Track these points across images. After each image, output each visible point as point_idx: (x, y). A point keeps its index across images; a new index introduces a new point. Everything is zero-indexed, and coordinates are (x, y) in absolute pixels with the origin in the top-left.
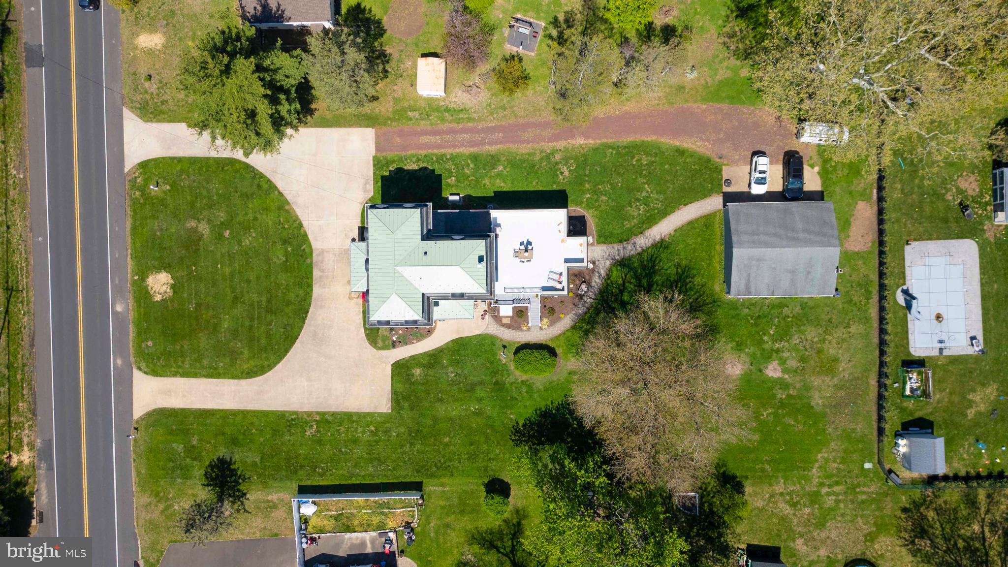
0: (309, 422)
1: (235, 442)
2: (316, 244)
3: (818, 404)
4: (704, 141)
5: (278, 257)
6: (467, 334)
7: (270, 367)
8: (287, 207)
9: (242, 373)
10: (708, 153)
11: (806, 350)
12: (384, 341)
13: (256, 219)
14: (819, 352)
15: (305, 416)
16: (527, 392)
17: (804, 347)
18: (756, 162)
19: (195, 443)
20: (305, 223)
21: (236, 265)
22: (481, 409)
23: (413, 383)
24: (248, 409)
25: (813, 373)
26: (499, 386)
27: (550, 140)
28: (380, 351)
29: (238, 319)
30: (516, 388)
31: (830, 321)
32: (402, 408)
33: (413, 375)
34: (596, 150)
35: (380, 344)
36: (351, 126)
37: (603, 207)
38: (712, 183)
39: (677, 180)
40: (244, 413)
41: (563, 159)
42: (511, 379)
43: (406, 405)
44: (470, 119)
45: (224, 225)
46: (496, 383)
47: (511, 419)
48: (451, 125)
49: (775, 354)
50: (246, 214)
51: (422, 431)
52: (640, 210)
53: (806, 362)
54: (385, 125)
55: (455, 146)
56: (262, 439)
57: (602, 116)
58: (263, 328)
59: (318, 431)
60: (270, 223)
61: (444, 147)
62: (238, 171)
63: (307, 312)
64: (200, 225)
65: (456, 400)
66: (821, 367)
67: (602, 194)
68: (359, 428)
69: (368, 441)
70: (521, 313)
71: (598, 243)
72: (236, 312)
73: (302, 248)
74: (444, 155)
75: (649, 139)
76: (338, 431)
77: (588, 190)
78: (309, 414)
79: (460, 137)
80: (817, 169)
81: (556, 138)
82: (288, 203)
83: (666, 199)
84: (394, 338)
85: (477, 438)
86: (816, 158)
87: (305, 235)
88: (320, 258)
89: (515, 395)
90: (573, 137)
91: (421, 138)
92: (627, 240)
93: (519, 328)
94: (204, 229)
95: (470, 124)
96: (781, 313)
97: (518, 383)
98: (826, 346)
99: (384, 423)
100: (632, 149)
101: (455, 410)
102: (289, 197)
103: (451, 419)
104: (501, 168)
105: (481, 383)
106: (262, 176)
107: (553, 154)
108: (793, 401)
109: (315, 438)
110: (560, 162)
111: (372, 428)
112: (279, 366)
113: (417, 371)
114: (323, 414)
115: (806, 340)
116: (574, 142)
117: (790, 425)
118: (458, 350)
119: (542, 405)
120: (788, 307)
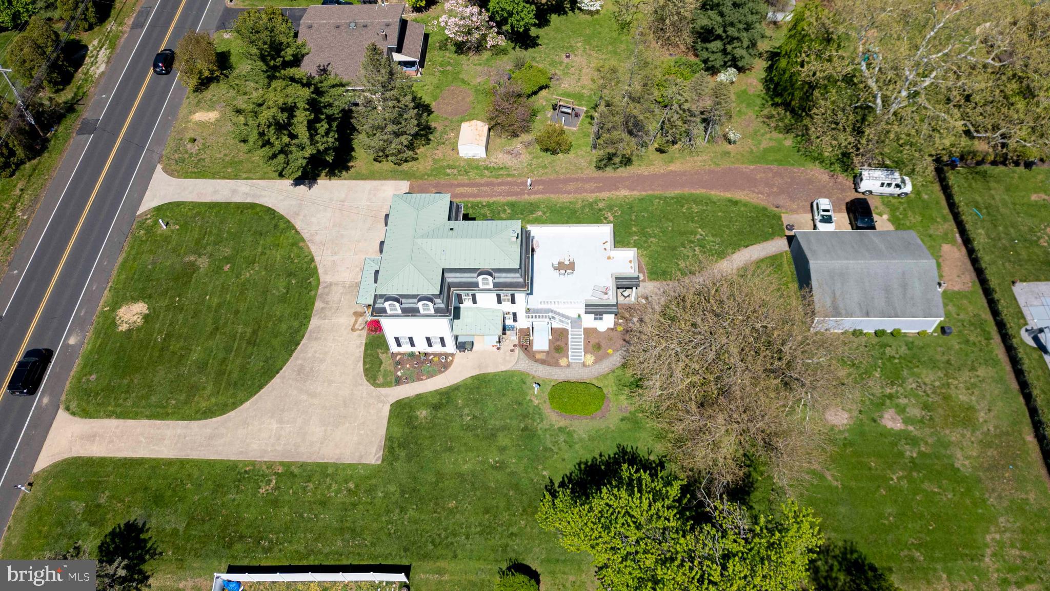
0: (267, 476)
1: (158, 500)
2: (325, 277)
3: (964, 465)
4: (757, 193)
5: (278, 289)
6: (491, 370)
7: (235, 406)
8: (301, 244)
9: (197, 412)
10: (763, 204)
11: (928, 395)
12: (385, 376)
13: (263, 254)
14: (946, 398)
15: (264, 467)
16: (565, 441)
17: (925, 392)
18: (817, 204)
19: (102, 501)
20: (317, 259)
21: (228, 296)
22: (503, 462)
23: (416, 427)
24: (190, 457)
25: (946, 424)
26: (528, 434)
27: (592, 192)
28: (378, 389)
29: (211, 351)
30: (551, 435)
31: (948, 362)
32: (396, 459)
33: (417, 417)
34: (641, 200)
35: (381, 380)
36: (385, 179)
37: (653, 248)
38: (772, 228)
39: (733, 225)
40: (182, 463)
41: (607, 207)
42: (545, 425)
43: (403, 454)
44: (509, 175)
45: (228, 259)
46: (525, 429)
47: (544, 477)
48: (490, 180)
49: (888, 401)
50: (255, 249)
51: (419, 490)
52: (695, 250)
53: (932, 410)
54: (421, 179)
55: (492, 196)
56: (196, 498)
57: (646, 173)
58: (239, 361)
59: (277, 488)
60: (279, 256)
61: (479, 196)
62: (257, 213)
63: (298, 344)
64: (200, 260)
65: (471, 450)
66: (954, 417)
67: (651, 237)
68: (333, 485)
69: (343, 503)
70: (559, 339)
71: (650, 280)
72: (211, 343)
73: (309, 281)
74: (481, 203)
75: (698, 192)
76: (304, 488)
77: (635, 232)
78: (270, 465)
79: (498, 189)
80: (885, 217)
81: (600, 190)
82: (303, 240)
83: (723, 242)
84: (399, 374)
85: (494, 502)
86: (882, 207)
87: (315, 269)
88: (327, 290)
89: (550, 446)
90: (617, 189)
91: (458, 189)
93: (557, 364)
94: (203, 263)
95: (509, 179)
96: (884, 353)
97: (554, 430)
98: (953, 392)
99: (368, 478)
100: (680, 200)
101: (468, 464)
102: (305, 235)
103: (461, 475)
104: (540, 213)
105: (505, 428)
106: (282, 217)
107: (596, 202)
108: (928, 461)
109: (270, 497)
110: (604, 210)
111: (351, 485)
112: (247, 404)
113: (423, 413)
114: (288, 465)
115: (925, 384)
116: (618, 193)
117: (935, 493)
118: (478, 388)
119: (588, 457)
120: (890, 346)
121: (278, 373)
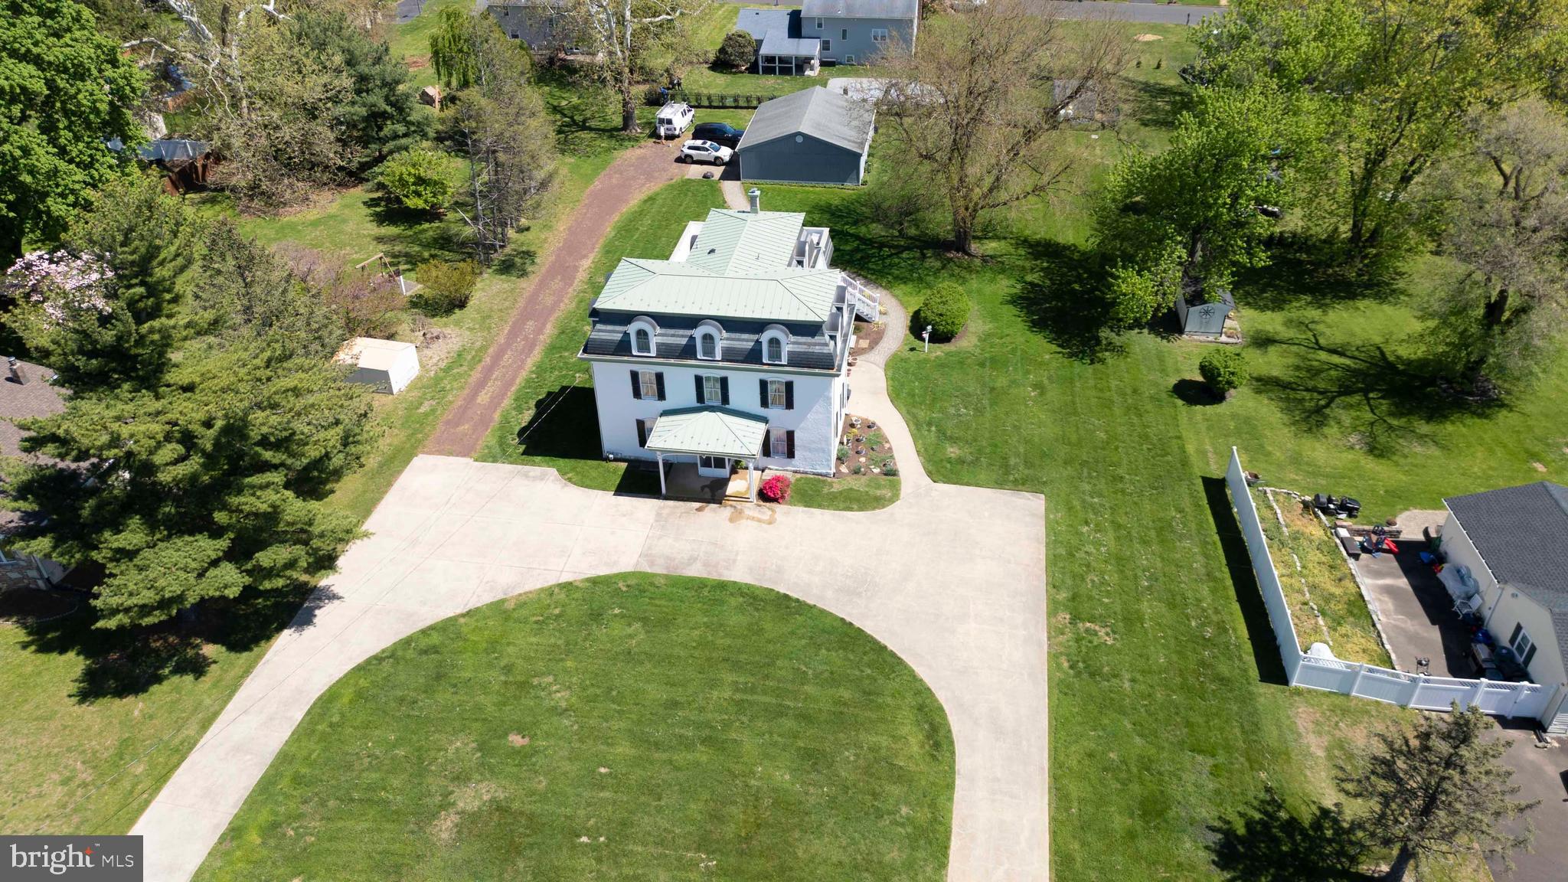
0: (1078, 634)
4: (643, 186)
5: (630, 633)
8: (510, 605)
10: (662, 185)
12: (879, 485)
13: (508, 669)
15: (1061, 638)
16: (999, 339)
20: (566, 578)
22: (1033, 387)
23: (978, 457)
28: (903, 495)
29: (775, 744)
30: (991, 347)
32: (1034, 478)
33: (960, 456)
38: (703, 185)
43: (1026, 472)
44: (481, 350)
48: (479, 368)
50: (485, 688)
54: (421, 441)
55: (520, 368)
56: (1138, 740)
58: (810, 690)
59: (1100, 620)
60: (534, 640)
64: (461, 804)
65: (1015, 411)
68: (1086, 551)
69: (1116, 540)
72: (749, 744)
73: (624, 589)
74: (529, 379)
75: (618, 218)
76: (1095, 586)
78: (1054, 632)
79: (507, 361)
82: (503, 601)
84: (877, 471)
87: (595, 581)
88: (660, 560)
91: (480, 400)
93: (880, 333)
95: (490, 350)
97: (982, 345)
99: (1069, 509)
100: (625, 229)
101: (1037, 414)
102: (484, 598)
103: (1055, 423)
105: (980, 379)
109: (1120, 629)
111: (1084, 530)
112: (921, 672)
113: (953, 451)
114: (1053, 608)
118: (913, 395)
119: (1022, 325)
121: (851, 624)
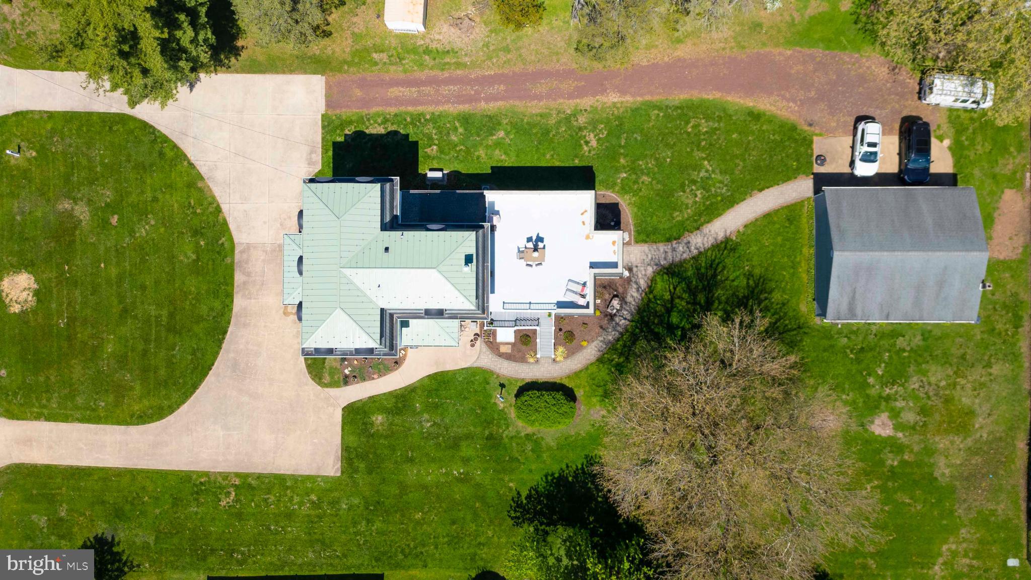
0: (224, 488)
1: (119, 514)
2: (240, 237)
3: (943, 474)
4: (788, 101)
5: (186, 255)
6: (450, 366)
7: (171, 410)
8: (200, 184)
9: (132, 416)
10: (793, 118)
11: (929, 398)
12: (332, 374)
13: (155, 199)
14: (948, 401)
15: (220, 479)
16: (533, 450)
17: (926, 393)
18: (863, 130)
19: (63, 514)
20: (225, 207)
21: (127, 264)
22: (468, 474)
23: (372, 436)
24: (139, 467)
25: (938, 431)
26: (493, 442)
27: (571, 96)
28: (326, 389)
29: (127, 341)
30: (518, 444)
31: (963, 357)
32: (356, 471)
33: (372, 424)
34: (635, 111)
35: (327, 379)
36: (291, 72)
37: (644, 192)
38: (798, 160)
39: (749, 155)
40: (133, 474)
41: (589, 123)
42: (511, 431)
43: (362, 466)
44: (458, 65)
45: (111, 208)
46: (490, 437)
47: (511, 489)
48: (433, 73)
49: (884, 403)
50: (143, 192)
51: (383, 502)
52: (696, 196)
53: (928, 416)
54: (340, 71)
55: (438, 103)
56: (157, 511)
57: (645, 63)
58: (162, 354)
59: (237, 501)
60: (176, 205)
61: (422, 104)
62: (132, 132)
63: (225, 332)
64: (77, 207)
65: (433, 460)
66: (949, 423)
67: (643, 173)
68: (295, 497)
69: (308, 516)
70: (526, 339)
71: (637, 242)
72: (124, 330)
73: (220, 242)
74: (422, 114)
75: (711, 97)
76: (266, 500)
77: (624, 167)
78: (226, 476)
79: (445, 90)
80: (948, 143)
81: (580, 93)
82: (202, 178)
83: (733, 181)
84: (347, 372)
85: (461, 514)
86: (946, 127)
87: (225, 223)
88: (245, 256)
89: (517, 455)
90: (603, 91)
91: (391, 90)
92: (677, 238)
93: (523, 360)
94: (82, 212)
95: (459, 72)
96: (894, 345)
97: (521, 438)
98: (957, 393)
99: (330, 490)
100: (687, 110)
101: (431, 474)
102: (203, 170)
103: (425, 487)
104: (501, 134)
105: (469, 437)
106: (166, 139)
107: (575, 116)
108: (908, 470)
109: (233, 510)
110: (586, 128)
111: (314, 497)
112: (185, 407)
113: (379, 419)
114: (244, 476)
115: (930, 384)
116: (605, 100)
117: (903, 503)
118: (437, 390)
119: (555, 468)
120: (904, 336)
121: (211, 369)
